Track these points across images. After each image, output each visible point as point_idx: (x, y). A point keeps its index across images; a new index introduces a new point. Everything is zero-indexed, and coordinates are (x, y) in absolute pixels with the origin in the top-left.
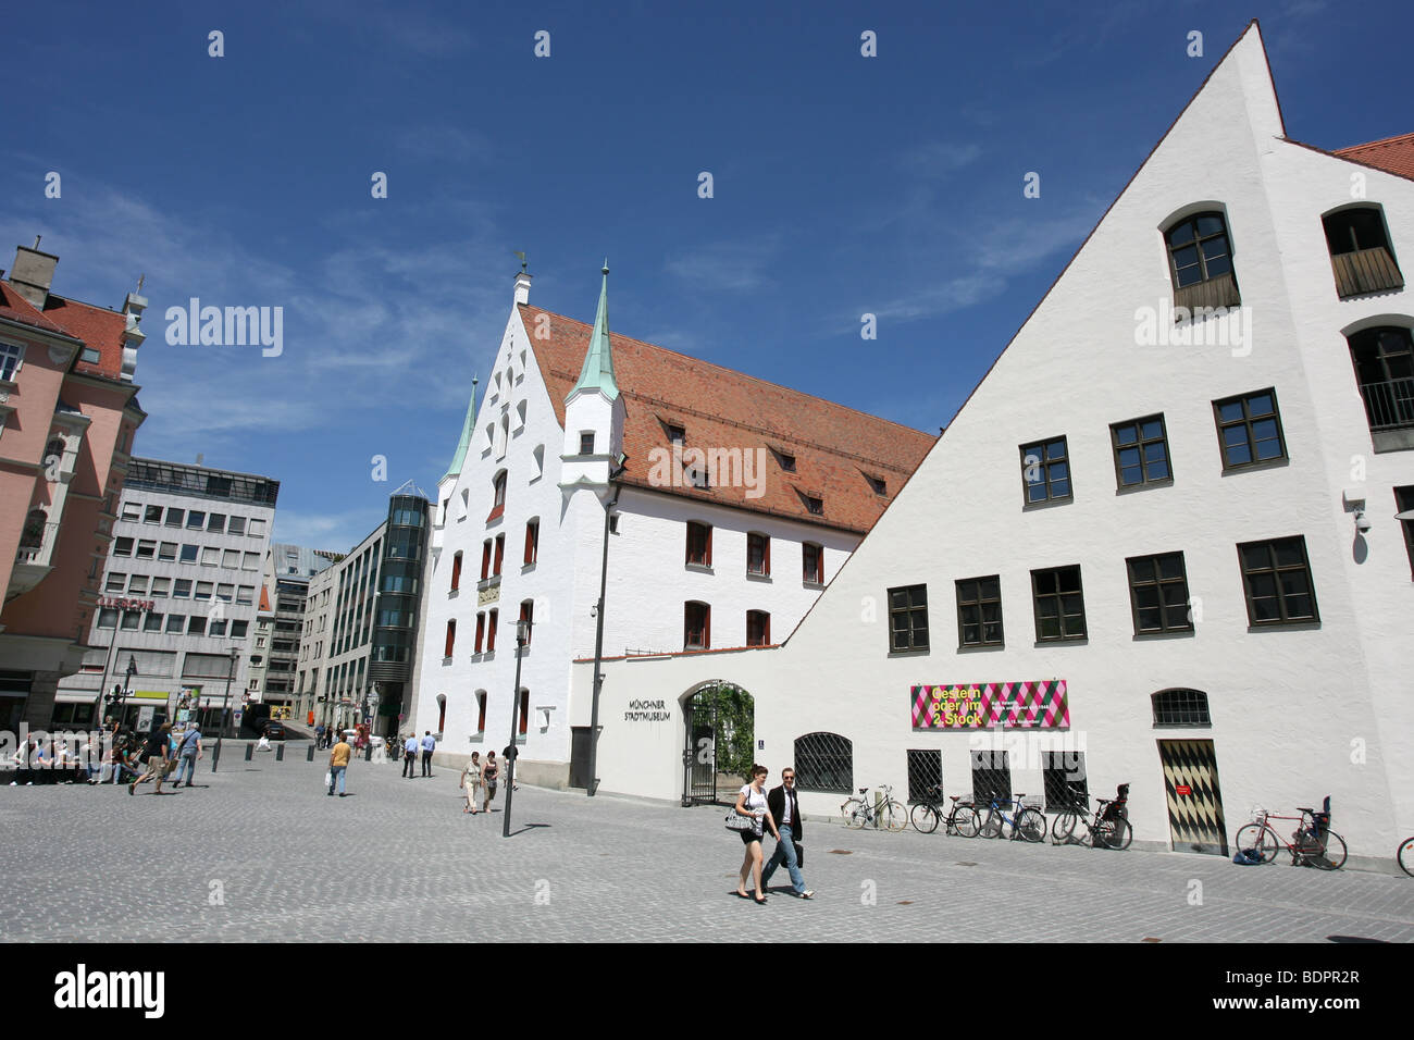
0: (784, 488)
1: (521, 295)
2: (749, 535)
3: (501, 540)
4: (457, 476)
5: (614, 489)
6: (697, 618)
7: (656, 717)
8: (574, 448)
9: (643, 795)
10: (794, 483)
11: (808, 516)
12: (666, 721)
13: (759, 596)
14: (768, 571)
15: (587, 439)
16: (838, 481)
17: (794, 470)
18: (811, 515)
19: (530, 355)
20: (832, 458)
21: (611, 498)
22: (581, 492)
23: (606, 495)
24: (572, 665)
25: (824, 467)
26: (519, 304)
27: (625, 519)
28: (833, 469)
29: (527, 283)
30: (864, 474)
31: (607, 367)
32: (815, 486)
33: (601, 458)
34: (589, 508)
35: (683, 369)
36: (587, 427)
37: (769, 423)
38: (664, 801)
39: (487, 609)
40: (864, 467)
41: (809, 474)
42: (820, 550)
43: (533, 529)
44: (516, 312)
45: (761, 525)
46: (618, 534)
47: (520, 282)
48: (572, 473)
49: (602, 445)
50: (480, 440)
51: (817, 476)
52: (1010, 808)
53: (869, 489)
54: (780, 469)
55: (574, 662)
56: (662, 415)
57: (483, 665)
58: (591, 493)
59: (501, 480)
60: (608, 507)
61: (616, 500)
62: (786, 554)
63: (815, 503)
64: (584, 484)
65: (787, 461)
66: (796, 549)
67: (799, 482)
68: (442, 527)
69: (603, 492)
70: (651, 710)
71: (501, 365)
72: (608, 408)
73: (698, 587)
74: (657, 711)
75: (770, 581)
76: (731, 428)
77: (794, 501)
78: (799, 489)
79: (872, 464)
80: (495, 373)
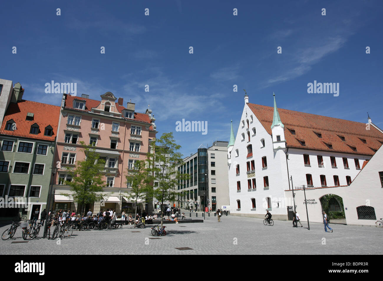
0: (321, 142)
1: (247, 101)
2: (317, 156)
3: (253, 162)
4: (233, 145)
5: (287, 149)
7: (313, 203)
8: (275, 139)
9: (312, 222)
10: (323, 141)
11: (330, 149)
12: (316, 204)
15: (278, 137)
16: (332, 139)
17: (321, 137)
19: (254, 116)
20: (329, 132)
21: (286, 151)
22: (280, 150)
23: (286, 150)
24: (284, 191)
25: (328, 135)
26: (247, 103)
27: (290, 156)
28: (330, 135)
29: (248, 98)
30: (338, 135)
31: (280, 119)
32: (327, 141)
33: (283, 142)
34: (281, 154)
36: (278, 134)
38: (319, 223)
39: (251, 178)
40: (337, 134)
41: (326, 137)
43: (264, 159)
44: (246, 105)
45: (319, 153)
46: (289, 159)
47: (246, 97)
48: (276, 146)
49: (283, 138)
50: (240, 137)
51: (327, 138)
53: (340, 140)
54: (318, 137)
56: (288, 127)
57: (252, 192)
58: (282, 150)
59: (250, 147)
60: (286, 153)
61: (287, 151)
63: (330, 146)
64: (280, 148)
65: (319, 135)
67: (324, 140)
68: (230, 158)
69: (285, 150)
70: (311, 202)
71: (244, 119)
72: (283, 129)
73: (308, 170)
74: (313, 202)
76: (303, 128)
77: (326, 146)
78: (324, 142)
79: (338, 132)
80: (242, 120)
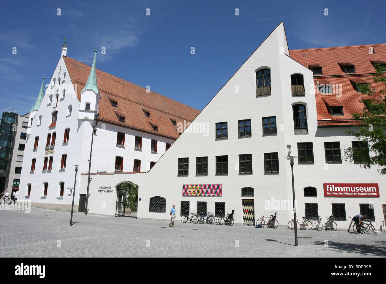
0: (147, 122)
1: (64, 53)
2: (136, 137)
3: (54, 134)
4: (37, 110)
5: (96, 121)
6: (119, 161)
7: (108, 191)
8: (83, 107)
9: (103, 214)
10: (150, 121)
11: (154, 132)
12: (111, 193)
13: (138, 155)
14: (141, 148)
15: (88, 105)
16: (163, 121)
17: (150, 117)
18: (154, 131)
19: (67, 74)
20: (161, 113)
21: (95, 124)
22: (86, 122)
23: (93, 123)
24: (80, 175)
25: (158, 116)
26: (63, 56)
27: (99, 130)
28: (161, 117)
29: (67, 49)
30: (170, 119)
31: (95, 83)
32: (155, 122)
33: (92, 112)
34: (88, 127)
35: (116, 82)
36: (88, 102)
37: (143, 101)
38: (110, 216)
39: (49, 156)
40: (171, 117)
41: (154, 119)
42: (157, 142)
43: (67, 132)
44: (62, 58)
45: (140, 134)
46: (96, 135)
47: (64, 48)
48: (82, 116)
49: (93, 107)
50: (46, 99)
51: (156, 119)
52: (206, 216)
53: (171, 123)
54: (145, 116)
55: (81, 174)
56: (110, 98)
57: (46, 174)
58: (89, 122)
59: (55, 114)
60: (94, 127)
61: (96, 125)
62: (146, 142)
63: (156, 128)
64: (86, 119)
65: (148, 114)
66: (150, 141)
67: (151, 121)
68: (30, 127)
69: (92, 122)
70: (107, 189)
71: (56, 75)
72: (95, 96)
73: (120, 152)
74: (108, 189)
75: (141, 151)
76: (131, 103)
77: (150, 127)
78: (151, 123)
79: (173, 116)
80: (53, 77)
